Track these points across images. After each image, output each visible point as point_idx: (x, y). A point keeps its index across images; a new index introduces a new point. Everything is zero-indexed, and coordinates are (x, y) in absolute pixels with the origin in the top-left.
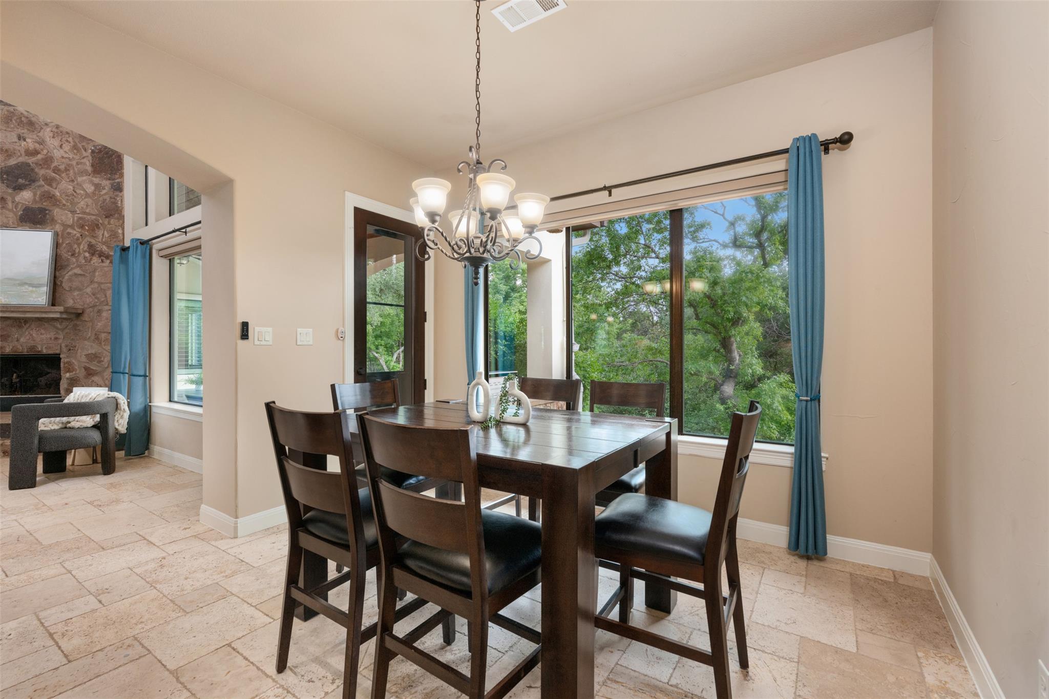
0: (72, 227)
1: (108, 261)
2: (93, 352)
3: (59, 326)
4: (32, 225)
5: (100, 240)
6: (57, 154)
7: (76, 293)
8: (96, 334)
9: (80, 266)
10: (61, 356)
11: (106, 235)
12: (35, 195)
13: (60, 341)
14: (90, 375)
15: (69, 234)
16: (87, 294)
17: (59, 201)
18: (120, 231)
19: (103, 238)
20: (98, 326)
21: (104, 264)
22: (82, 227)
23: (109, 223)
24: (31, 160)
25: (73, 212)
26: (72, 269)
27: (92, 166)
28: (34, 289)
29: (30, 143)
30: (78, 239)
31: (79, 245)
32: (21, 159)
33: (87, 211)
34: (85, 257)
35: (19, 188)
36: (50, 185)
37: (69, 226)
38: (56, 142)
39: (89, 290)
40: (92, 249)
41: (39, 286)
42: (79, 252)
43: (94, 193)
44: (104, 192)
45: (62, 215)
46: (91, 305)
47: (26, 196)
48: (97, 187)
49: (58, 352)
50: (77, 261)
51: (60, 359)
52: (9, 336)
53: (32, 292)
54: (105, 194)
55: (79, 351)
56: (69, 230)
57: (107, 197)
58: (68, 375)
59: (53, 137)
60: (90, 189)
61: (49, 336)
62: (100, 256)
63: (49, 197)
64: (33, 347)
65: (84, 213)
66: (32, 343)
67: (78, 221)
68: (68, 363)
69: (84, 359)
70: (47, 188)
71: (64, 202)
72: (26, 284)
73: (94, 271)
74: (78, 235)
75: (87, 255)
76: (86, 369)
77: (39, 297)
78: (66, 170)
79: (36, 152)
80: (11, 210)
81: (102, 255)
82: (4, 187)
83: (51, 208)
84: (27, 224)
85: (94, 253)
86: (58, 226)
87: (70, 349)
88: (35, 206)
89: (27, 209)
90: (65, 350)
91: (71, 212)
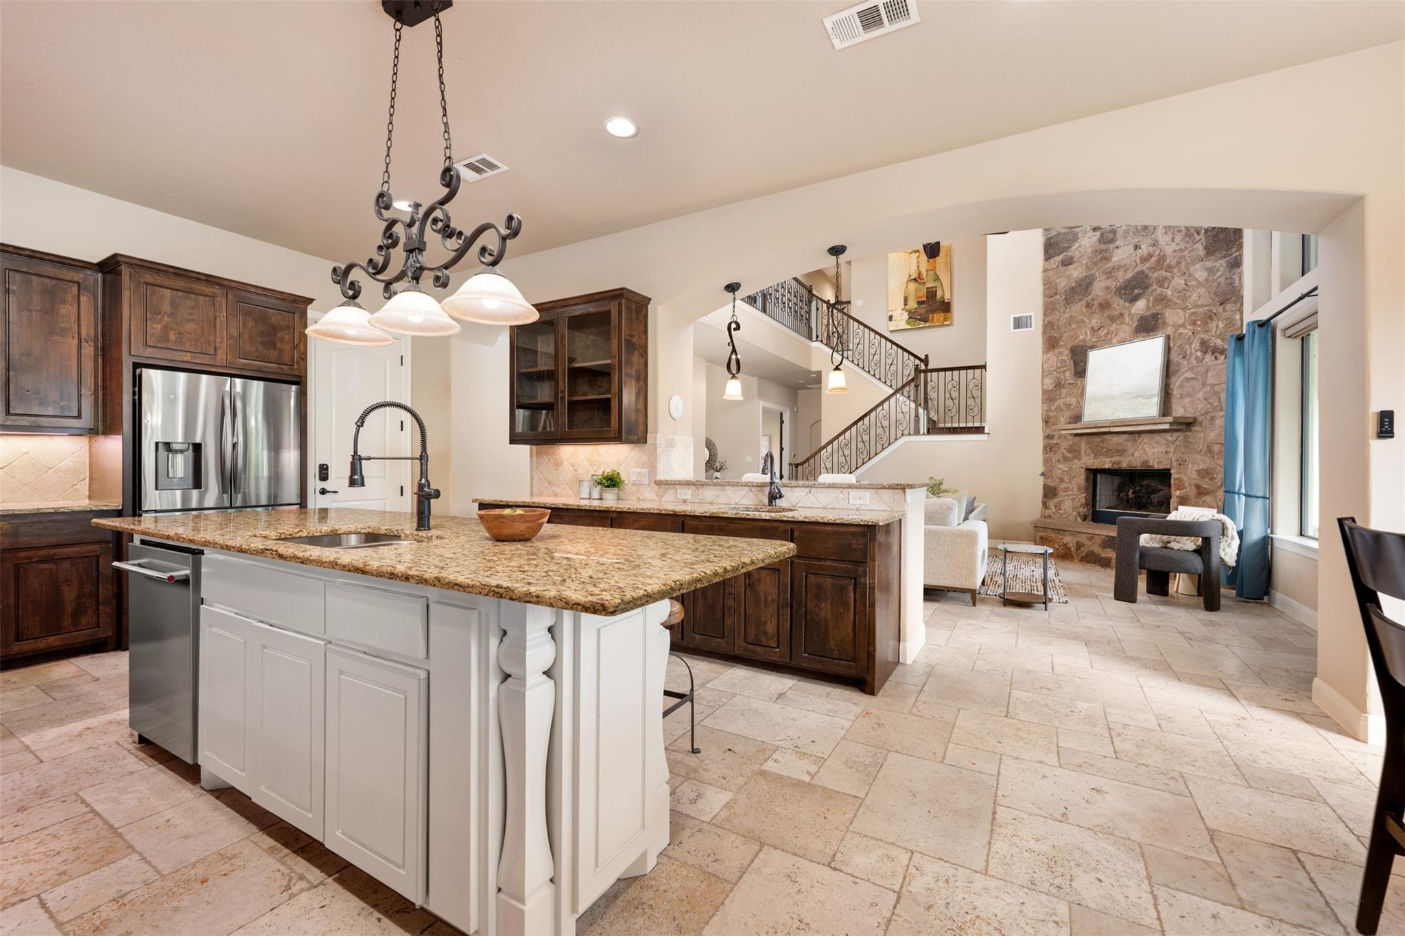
0: (1183, 326)
1: (1223, 357)
2: (1205, 467)
3: (1170, 438)
4: (1146, 333)
5: (1214, 333)
6: (1169, 250)
7: (1187, 400)
8: (1208, 446)
9: (1191, 369)
10: (1172, 472)
11: (1221, 325)
12: (1148, 301)
13: (1171, 455)
14: (1201, 494)
15: (1181, 334)
16: (1199, 399)
17: (1171, 301)
18: (1238, 317)
19: (1217, 330)
20: (1211, 437)
21: (1218, 362)
22: (1194, 323)
23: (1224, 310)
24: (1144, 267)
25: (1185, 309)
26: (1183, 373)
27: (1205, 248)
28: (1146, 401)
29: (1145, 249)
30: (1189, 338)
31: (1190, 344)
32: (1137, 269)
33: (1200, 303)
34: (1197, 357)
35: (1134, 299)
36: (1162, 286)
37: (1180, 326)
38: (1168, 238)
39: (1200, 395)
40: (1205, 347)
41: (1150, 397)
42: (1191, 352)
43: (1207, 280)
44: (1219, 274)
45: (1173, 317)
46: (1203, 412)
47: (1140, 306)
48: (1211, 271)
49: (1168, 467)
50: (1188, 363)
51: (1170, 475)
52: (1125, 451)
53: (1144, 403)
54: (1221, 276)
55: (1190, 466)
56: (1181, 330)
57: (1222, 280)
58: (1178, 493)
59: (1166, 233)
60: (1201, 275)
61: (1159, 450)
62: (1213, 353)
63: (1162, 299)
64: (1145, 462)
65: (1197, 306)
66: (1145, 458)
67: (1189, 317)
68: (1179, 479)
69: (1194, 475)
70: (1159, 290)
71: (1176, 300)
72: (1139, 396)
73: (1207, 372)
74: (1190, 333)
75: (1199, 354)
76: (1198, 487)
77: (1150, 409)
78: (1178, 263)
79: (1150, 256)
80: (1128, 324)
81: (1216, 351)
82: (1122, 303)
83: (1163, 311)
84: (1142, 334)
85: (1206, 349)
86: (1169, 329)
87: (1181, 463)
88: (1148, 313)
89: (1141, 319)
90: (1176, 465)
91: (1182, 309)
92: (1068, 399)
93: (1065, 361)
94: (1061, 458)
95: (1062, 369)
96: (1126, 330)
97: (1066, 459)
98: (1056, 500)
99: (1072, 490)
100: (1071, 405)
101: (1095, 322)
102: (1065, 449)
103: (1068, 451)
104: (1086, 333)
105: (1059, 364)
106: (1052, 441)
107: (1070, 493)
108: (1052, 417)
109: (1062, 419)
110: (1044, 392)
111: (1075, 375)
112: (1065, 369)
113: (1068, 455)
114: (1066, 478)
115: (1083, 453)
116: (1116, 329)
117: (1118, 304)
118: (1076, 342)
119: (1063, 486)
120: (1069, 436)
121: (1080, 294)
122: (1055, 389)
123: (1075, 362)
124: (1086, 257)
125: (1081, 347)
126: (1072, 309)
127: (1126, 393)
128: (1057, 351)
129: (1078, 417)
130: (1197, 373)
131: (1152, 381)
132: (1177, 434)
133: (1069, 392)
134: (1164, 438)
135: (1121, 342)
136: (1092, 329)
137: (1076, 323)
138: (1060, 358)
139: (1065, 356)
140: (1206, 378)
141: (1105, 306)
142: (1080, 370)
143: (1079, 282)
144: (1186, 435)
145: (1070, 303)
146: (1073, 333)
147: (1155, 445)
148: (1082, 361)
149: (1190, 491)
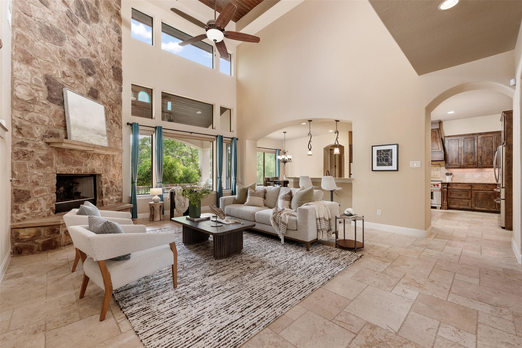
0: (106, 104)
1: (119, 126)
2: (114, 173)
4: (93, 98)
5: (115, 115)
6: (102, 62)
8: (114, 164)
9: (109, 127)
10: (102, 176)
11: (118, 113)
12: (94, 81)
13: (102, 167)
14: (113, 185)
16: (112, 142)
17: (103, 88)
18: (121, 112)
21: (117, 128)
22: (110, 106)
24: (93, 60)
27: (114, 75)
29: (92, 49)
32: (89, 58)
34: (111, 122)
35: (89, 75)
39: (112, 140)
40: (114, 119)
43: (114, 89)
45: (103, 97)
47: (91, 80)
48: (116, 86)
49: (101, 173)
53: (102, 139)
54: (118, 91)
55: (110, 172)
56: (106, 106)
57: (118, 93)
58: (105, 185)
60: (114, 87)
63: (99, 84)
64: (93, 170)
65: (111, 98)
67: (109, 102)
68: (105, 179)
69: (111, 177)
70: (99, 80)
71: (105, 90)
75: (112, 121)
76: (111, 182)
78: (106, 73)
80: (85, 86)
81: (117, 123)
82: (83, 71)
83: (100, 91)
84: (91, 97)
85: (114, 121)
86: (101, 102)
87: (106, 171)
88: (94, 87)
89: (91, 88)
90: (104, 172)
91: (106, 96)
92: (41, 115)
93: (40, 82)
94: (35, 165)
95: (35, 87)
96: (85, 90)
97: (39, 166)
98: (30, 202)
99: (46, 192)
100: (45, 121)
101: (66, 69)
102: (40, 157)
103: (43, 159)
104: (57, 71)
105: (34, 82)
106: (24, 148)
107: (45, 194)
108: (25, 126)
109: (37, 131)
110: (14, 98)
111: (48, 99)
112: (39, 89)
113: (41, 162)
114: (41, 182)
115: (54, 162)
116: (79, 84)
117: (80, 70)
118: (49, 73)
119: (37, 188)
120: (44, 147)
121: (55, 39)
122: (30, 102)
123: (48, 88)
124: (59, 15)
125: (53, 79)
126: (47, 43)
127: (93, 129)
128: (30, 68)
129: (53, 134)
130: (111, 129)
131: (103, 127)
132: (104, 156)
133: (43, 110)
134: (100, 158)
135: (82, 95)
136: (64, 73)
137: (51, 58)
138: (35, 77)
139: (40, 77)
140: (114, 133)
141: (72, 63)
142: (54, 97)
143: (53, 28)
144: (107, 157)
145: (45, 38)
146: (47, 64)
147: (97, 161)
148: (55, 91)
149: (109, 184)
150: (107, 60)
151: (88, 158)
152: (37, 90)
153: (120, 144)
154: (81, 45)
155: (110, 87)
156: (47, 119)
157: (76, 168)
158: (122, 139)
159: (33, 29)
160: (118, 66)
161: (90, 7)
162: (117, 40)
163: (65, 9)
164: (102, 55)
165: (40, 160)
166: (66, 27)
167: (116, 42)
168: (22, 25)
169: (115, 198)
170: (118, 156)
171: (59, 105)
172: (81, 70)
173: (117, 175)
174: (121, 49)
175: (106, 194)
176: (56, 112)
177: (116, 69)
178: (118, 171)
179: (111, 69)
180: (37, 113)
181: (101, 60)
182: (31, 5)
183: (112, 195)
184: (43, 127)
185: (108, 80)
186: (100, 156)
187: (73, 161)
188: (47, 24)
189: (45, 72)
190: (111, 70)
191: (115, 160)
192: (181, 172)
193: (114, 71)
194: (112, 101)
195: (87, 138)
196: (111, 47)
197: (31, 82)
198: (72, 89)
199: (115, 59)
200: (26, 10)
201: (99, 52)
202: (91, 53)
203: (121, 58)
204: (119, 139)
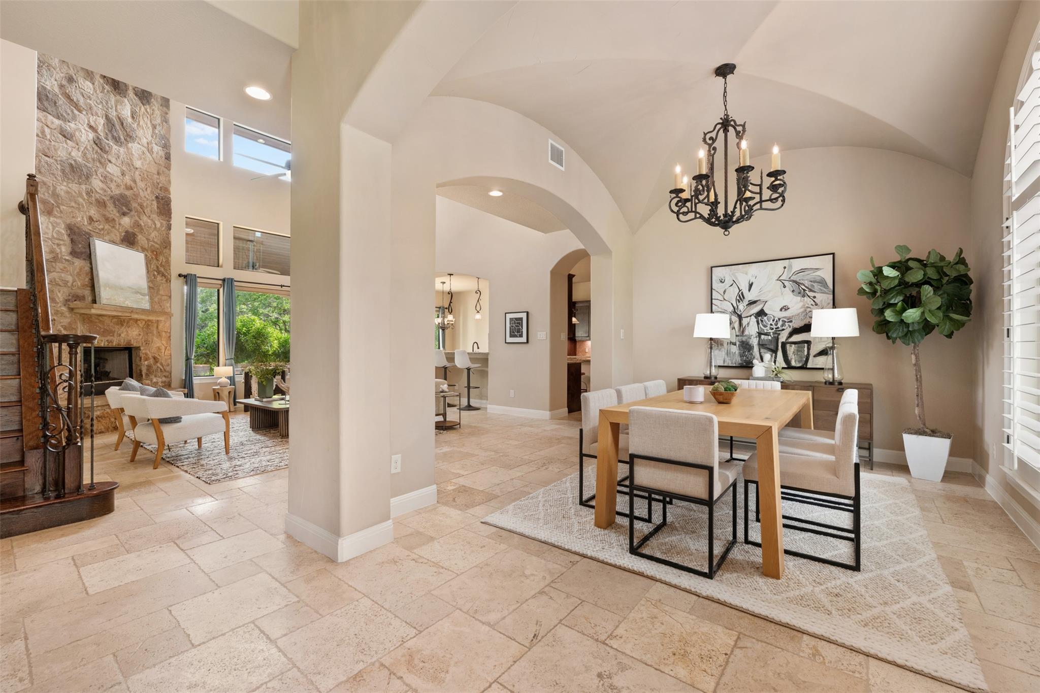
0: (147, 250)
1: (165, 280)
2: (158, 346)
4: (128, 245)
5: (160, 263)
6: (142, 193)
8: (158, 333)
9: (152, 281)
10: (141, 348)
11: (164, 260)
12: (131, 221)
13: (141, 337)
14: (157, 363)
17: (143, 229)
19: (162, 262)
21: (163, 281)
22: (152, 252)
23: (165, 252)
24: (128, 193)
25: (148, 240)
27: (158, 208)
28: (142, 297)
29: (127, 179)
30: (150, 260)
31: (151, 265)
32: (123, 191)
34: (154, 275)
35: (124, 214)
36: (138, 216)
37: (145, 249)
39: (156, 299)
40: (158, 270)
41: (145, 295)
42: (151, 270)
43: (159, 228)
45: (142, 241)
47: (126, 221)
48: (161, 224)
49: (139, 345)
51: (140, 351)
55: (152, 345)
56: (146, 253)
57: (164, 232)
58: (146, 363)
59: (141, 181)
60: (158, 225)
61: (136, 333)
62: (162, 276)
63: (137, 225)
64: (128, 341)
65: (154, 242)
66: (127, 338)
67: (151, 247)
68: (147, 354)
69: (155, 351)
70: (137, 218)
71: (145, 231)
72: (138, 293)
73: (159, 286)
74: (151, 257)
75: (156, 273)
76: (155, 358)
77: (145, 304)
78: (147, 207)
79: (131, 188)
80: (118, 230)
81: (163, 275)
82: (115, 211)
83: (138, 234)
84: (126, 243)
85: (159, 272)
86: (140, 249)
87: (147, 342)
88: (131, 230)
89: (127, 232)
90: (144, 344)
91: (147, 239)
92: (63, 275)
93: (63, 235)
95: (57, 242)
96: (117, 235)
100: (68, 282)
101: (93, 212)
102: (62, 326)
103: (65, 329)
104: (82, 217)
105: (55, 236)
109: (59, 295)
111: (71, 253)
112: (62, 242)
116: (109, 229)
118: (73, 221)
120: (67, 314)
121: (80, 177)
122: (52, 260)
123: (72, 241)
124: (85, 146)
125: (78, 228)
126: (70, 185)
127: (130, 288)
128: (52, 219)
129: (78, 296)
130: (154, 285)
131: (143, 283)
132: (144, 323)
133: (65, 268)
134: (138, 325)
135: (113, 242)
136: (91, 219)
137: (75, 202)
138: (57, 229)
139: (62, 229)
140: (159, 290)
141: (101, 204)
142: (79, 251)
143: (78, 165)
144: (148, 324)
145: (68, 179)
146: (70, 210)
147: (134, 329)
148: (80, 243)
149: (152, 361)
150: (149, 190)
151: (122, 325)
152: (58, 245)
153: (168, 305)
154: (112, 177)
155: (153, 226)
156: (70, 279)
157: (106, 339)
158: (170, 297)
159: (55, 172)
160: (165, 195)
161: (125, 124)
162: (164, 158)
163: (91, 135)
164: (141, 185)
165: (62, 329)
166: (93, 160)
167: (163, 162)
168: (43, 170)
169: (160, 380)
170: (165, 321)
171: (84, 259)
172: (112, 211)
173: (163, 348)
174: (169, 170)
175: (147, 375)
176: (81, 269)
177: (162, 199)
178: (164, 342)
179: (153, 200)
180: (58, 272)
181: (140, 191)
182: (53, 143)
183: (156, 376)
184: (65, 290)
185: (150, 216)
186: (139, 322)
187: (102, 330)
188: (70, 161)
189: (68, 222)
190: (155, 203)
191: (160, 327)
192: (276, 344)
193: (158, 202)
194: (157, 246)
195: (122, 299)
196: (154, 170)
197: (53, 236)
198: (101, 237)
199: (160, 185)
200: (47, 151)
201: (138, 181)
202: (126, 185)
203: (169, 182)
204: (166, 297)
